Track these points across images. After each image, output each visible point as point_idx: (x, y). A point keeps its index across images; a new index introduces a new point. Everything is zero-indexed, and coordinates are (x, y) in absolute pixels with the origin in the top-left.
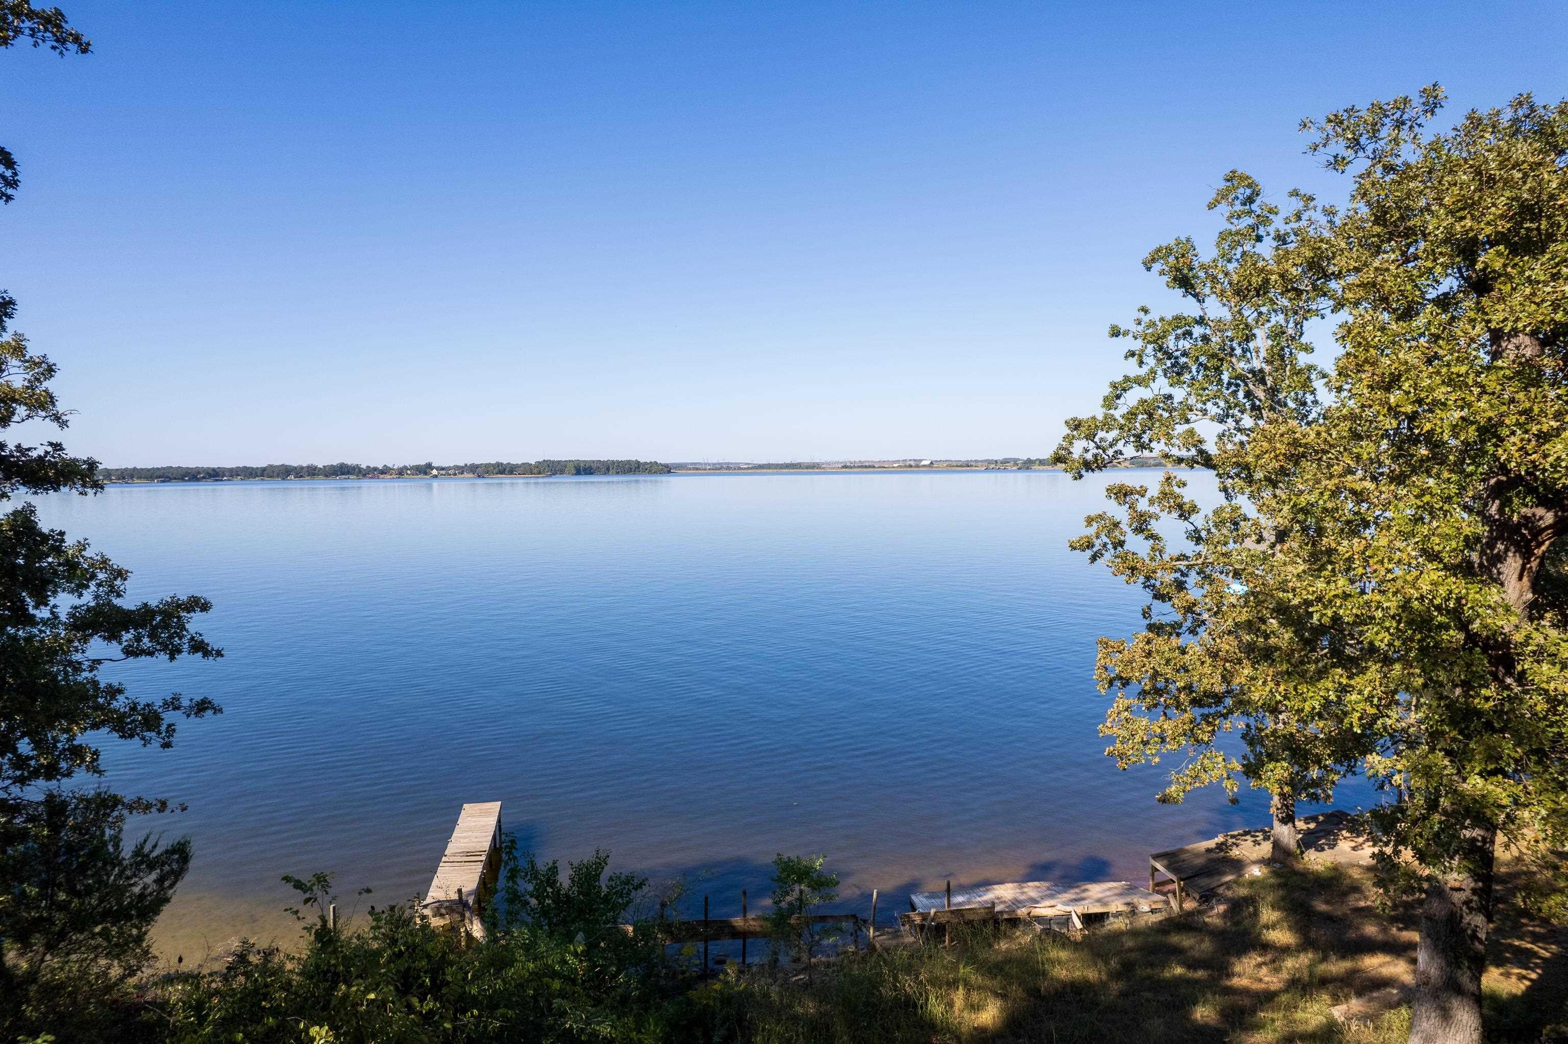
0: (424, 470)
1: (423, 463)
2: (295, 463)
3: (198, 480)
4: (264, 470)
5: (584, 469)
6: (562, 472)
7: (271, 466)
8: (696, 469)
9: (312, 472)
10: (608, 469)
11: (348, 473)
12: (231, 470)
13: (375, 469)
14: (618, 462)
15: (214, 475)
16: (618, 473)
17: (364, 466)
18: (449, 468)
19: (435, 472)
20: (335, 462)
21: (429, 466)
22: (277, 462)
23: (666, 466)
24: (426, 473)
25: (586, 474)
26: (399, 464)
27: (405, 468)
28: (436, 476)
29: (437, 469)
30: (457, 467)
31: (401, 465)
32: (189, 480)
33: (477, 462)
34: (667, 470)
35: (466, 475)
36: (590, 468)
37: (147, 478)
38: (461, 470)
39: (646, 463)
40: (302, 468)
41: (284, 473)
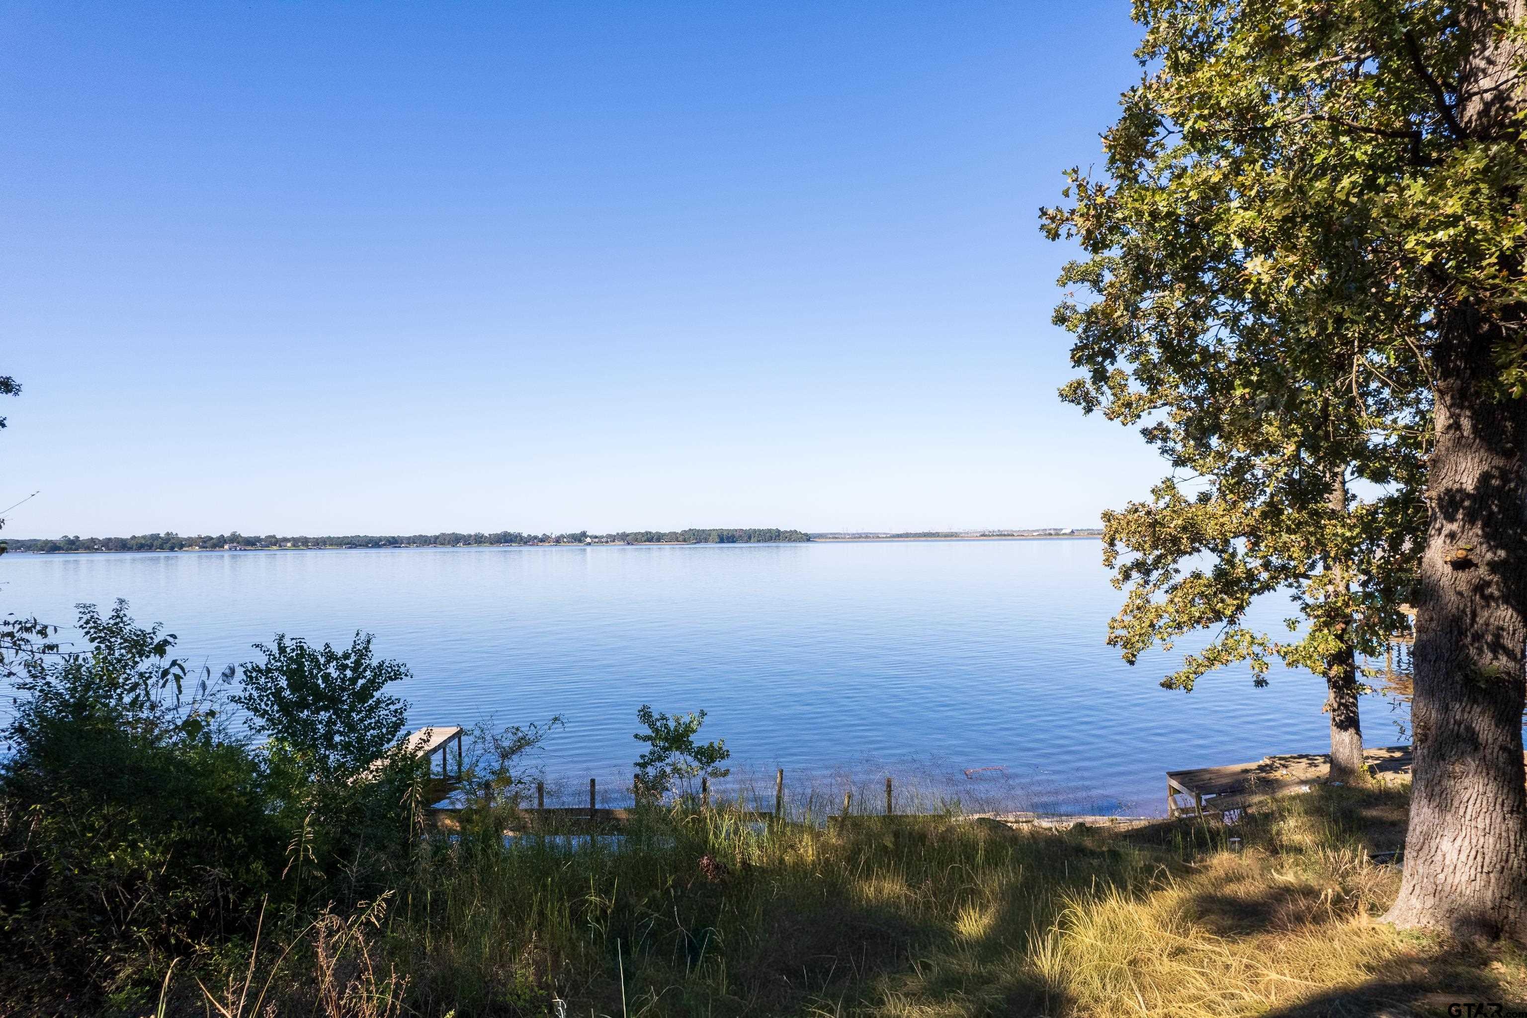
0: (579, 538)
1: (578, 531)
2: (465, 532)
3: (380, 547)
4: (436, 537)
5: (727, 538)
6: (706, 540)
7: (443, 534)
8: (835, 537)
9: (479, 540)
10: (750, 538)
11: (511, 541)
12: (409, 538)
13: (536, 537)
14: (759, 531)
15: (394, 542)
16: (759, 541)
17: (525, 535)
18: (602, 537)
19: (588, 540)
20: (499, 530)
21: (584, 535)
22: (449, 531)
23: (806, 535)
24: (580, 541)
25: (729, 542)
26: (556, 533)
27: (563, 536)
28: (589, 544)
29: (591, 537)
30: (609, 536)
31: (558, 534)
32: (372, 547)
33: (628, 531)
34: (808, 538)
35: (617, 542)
36: (733, 536)
37: (337, 545)
38: (612, 539)
39: (786, 532)
40: (470, 536)
41: (455, 540)
